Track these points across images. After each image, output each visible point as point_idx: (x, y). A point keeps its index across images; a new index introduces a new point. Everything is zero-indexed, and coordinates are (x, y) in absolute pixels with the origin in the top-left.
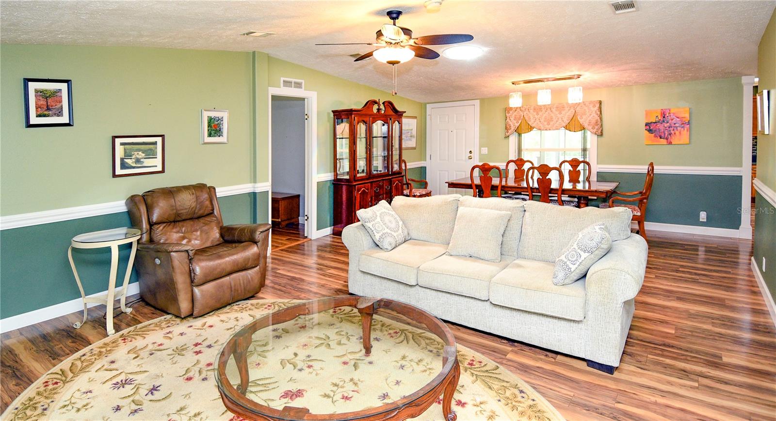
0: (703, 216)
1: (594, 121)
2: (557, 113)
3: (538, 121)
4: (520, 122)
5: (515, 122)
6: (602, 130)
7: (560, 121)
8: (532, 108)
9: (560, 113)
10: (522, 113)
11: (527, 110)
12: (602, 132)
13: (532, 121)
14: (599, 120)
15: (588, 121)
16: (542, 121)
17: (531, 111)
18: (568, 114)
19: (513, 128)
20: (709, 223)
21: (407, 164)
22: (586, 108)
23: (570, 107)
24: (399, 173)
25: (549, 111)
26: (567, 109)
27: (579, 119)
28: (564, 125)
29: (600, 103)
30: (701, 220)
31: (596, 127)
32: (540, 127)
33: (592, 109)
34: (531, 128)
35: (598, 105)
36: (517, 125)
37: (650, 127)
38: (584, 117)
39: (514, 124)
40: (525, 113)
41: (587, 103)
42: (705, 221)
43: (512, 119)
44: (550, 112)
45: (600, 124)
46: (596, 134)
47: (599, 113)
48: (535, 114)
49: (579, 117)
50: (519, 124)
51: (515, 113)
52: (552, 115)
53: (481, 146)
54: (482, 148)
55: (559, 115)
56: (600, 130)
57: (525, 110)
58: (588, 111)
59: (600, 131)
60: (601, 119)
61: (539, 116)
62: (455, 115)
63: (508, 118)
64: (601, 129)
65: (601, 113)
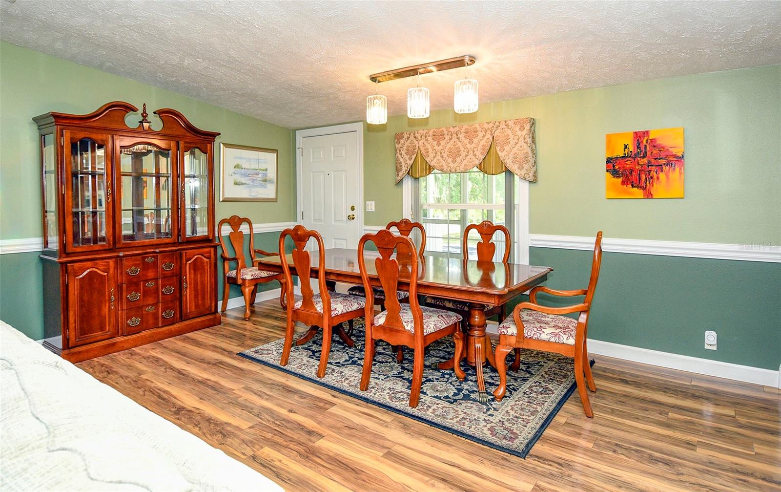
0: (711, 339)
1: (521, 155)
2: (467, 141)
3: (439, 157)
4: (414, 157)
5: (407, 157)
6: (535, 172)
7: (471, 156)
8: (431, 133)
9: (471, 142)
10: (416, 143)
11: (423, 137)
12: (535, 176)
13: (431, 155)
14: (530, 154)
15: (511, 156)
16: (445, 155)
17: (430, 139)
18: (483, 143)
19: (404, 169)
20: (721, 354)
21: (254, 226)
22: (509, 132)
23: (486, 131)
24: (207, 241)
25: (454, 139)
26: (481, 134)
27: (499, 152)
28: (477, 162)
29: (533, 123)
30: (706, 347)
31: (526, 166)
32: (442, 166)
33: (519, 133)
34: (430, 169)
35: (527, 127)
36: (411, 162)
37: (614, 166)
38: (507, 148)
39: (406, 162)
40: (421, 142)
41: (511, 124)
42: (715, 348)
43: (403, 153)
44: (457, 140)
45: (532, 161)
46: (525, 179)
47: (530, 140)
48: (435, 143)
49: (498, 149)
50: (412, 161)
51: (407, 144)
52: (460, 144)
53: (367, 198)
54: (367, 202)
55: (469, 146)
56: (532, 172)
57: (421, 137)
58: (511, 136)
59: (531, 174)
60: (534, 153)
61: (441, 147)
62: (332, 148)
63: (398, 151)
64: (534, 169)
65: (534, 141)
